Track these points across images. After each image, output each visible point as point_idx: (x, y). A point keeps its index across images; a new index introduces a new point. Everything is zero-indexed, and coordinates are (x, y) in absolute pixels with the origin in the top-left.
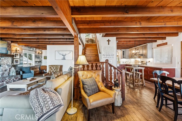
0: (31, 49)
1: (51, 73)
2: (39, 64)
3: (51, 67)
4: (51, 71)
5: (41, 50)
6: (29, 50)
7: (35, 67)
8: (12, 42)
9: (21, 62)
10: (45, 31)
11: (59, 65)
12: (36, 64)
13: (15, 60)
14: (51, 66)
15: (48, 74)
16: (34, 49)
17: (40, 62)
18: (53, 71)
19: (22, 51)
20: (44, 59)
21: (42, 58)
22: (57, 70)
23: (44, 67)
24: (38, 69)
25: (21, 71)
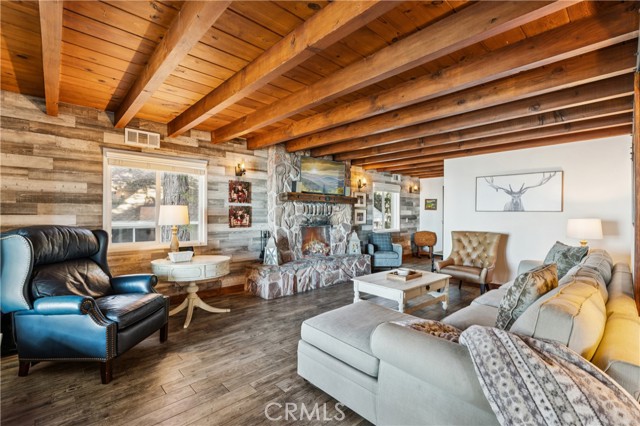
0: (392, 180)
1: (461, 260)
2: (412, 226)
3: (462, 239)
4: (462, 252)
5: (416, 179)
6: (387, 182)
7: (402, 234)
8: (353, 162)
9: (370, 218)
10: (461, 102)
11: (494, 234)
12: (403, 227)
13: (357, 211)
14: (460, 237)
15: (451, 262)
16: (399, 176)
17: (414, 218)
18: (468, 255)
19: (371, 185)
20: (427, 208)
21: (418, 205)
22: (484, 251)
23: (428, 237)
24: (409, 243)
25: (370, 242)
